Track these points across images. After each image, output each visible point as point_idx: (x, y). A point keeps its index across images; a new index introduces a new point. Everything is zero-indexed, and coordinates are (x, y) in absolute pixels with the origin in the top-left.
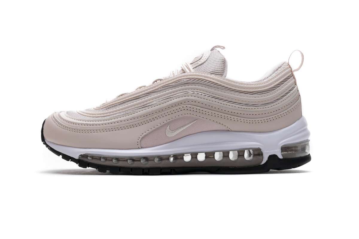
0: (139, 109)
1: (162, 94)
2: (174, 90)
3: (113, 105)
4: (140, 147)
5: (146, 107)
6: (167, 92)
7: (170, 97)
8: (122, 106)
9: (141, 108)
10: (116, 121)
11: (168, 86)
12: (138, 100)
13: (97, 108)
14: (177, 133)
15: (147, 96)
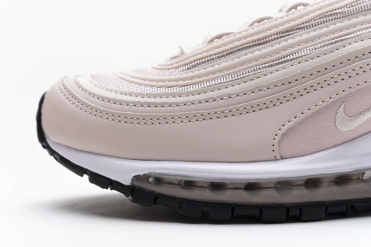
0: (269, 67)
1: (318, 32)
2: (347, 23)
3: (205, 58)
4: (278, 157)
5: (286, 61)
6: (332, 27)
7: (341, 38)
8: (226, 62)
9: (274, 65)
10: (218, 97)
11: (334, 14)
12: (263, 46)
13: (159, 65)
14: (362, 121)
15: (283, 37)
